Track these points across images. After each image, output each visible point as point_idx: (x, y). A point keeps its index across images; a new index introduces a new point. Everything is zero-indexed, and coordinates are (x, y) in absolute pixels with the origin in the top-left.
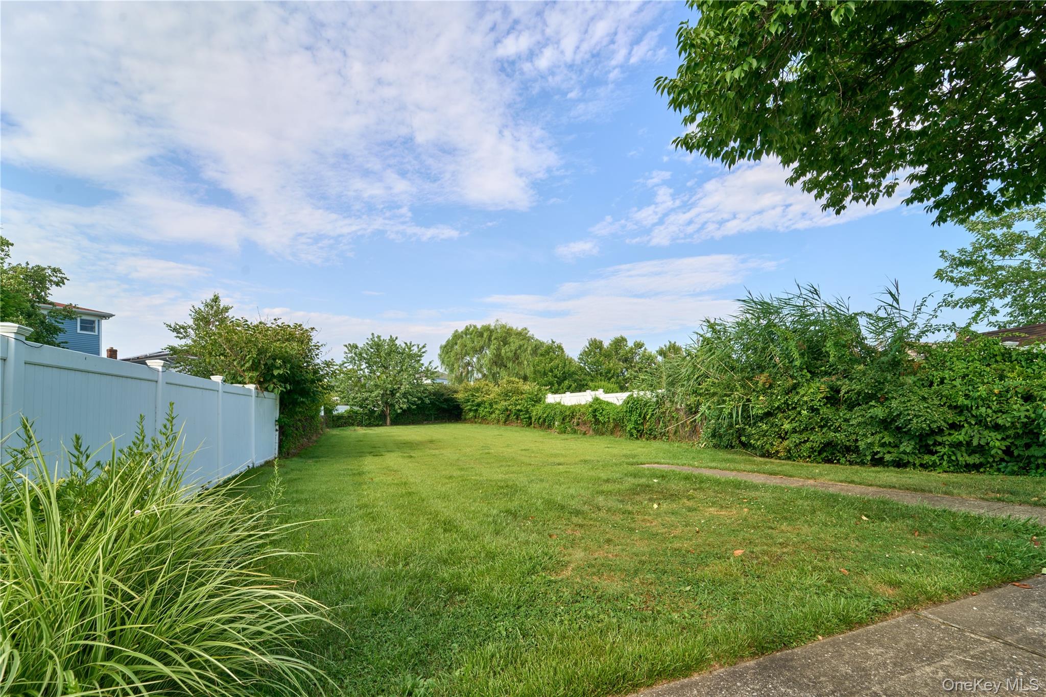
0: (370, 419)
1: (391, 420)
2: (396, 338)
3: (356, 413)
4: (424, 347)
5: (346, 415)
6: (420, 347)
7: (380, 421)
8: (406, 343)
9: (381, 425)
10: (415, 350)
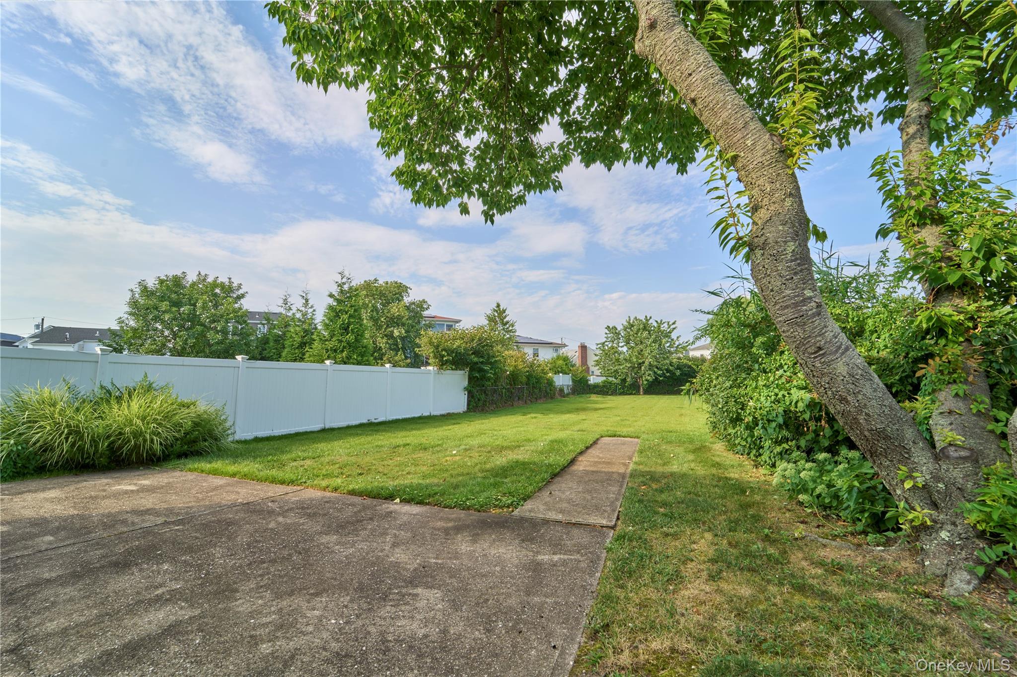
0: (623, 389)
1: (644, 389)
2: (651, 318)
3: (610, 383)
4: (674, 323)
5: (601, 384)
6: (670, 323)
7: (634, 390)
8: (657, 321)
9: (635, 394)
10: (664, 327)
